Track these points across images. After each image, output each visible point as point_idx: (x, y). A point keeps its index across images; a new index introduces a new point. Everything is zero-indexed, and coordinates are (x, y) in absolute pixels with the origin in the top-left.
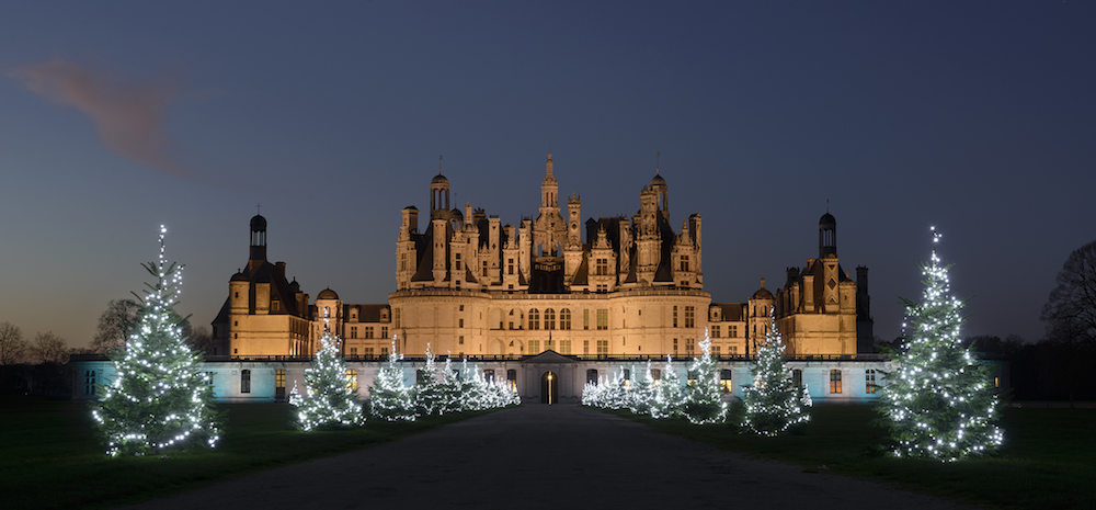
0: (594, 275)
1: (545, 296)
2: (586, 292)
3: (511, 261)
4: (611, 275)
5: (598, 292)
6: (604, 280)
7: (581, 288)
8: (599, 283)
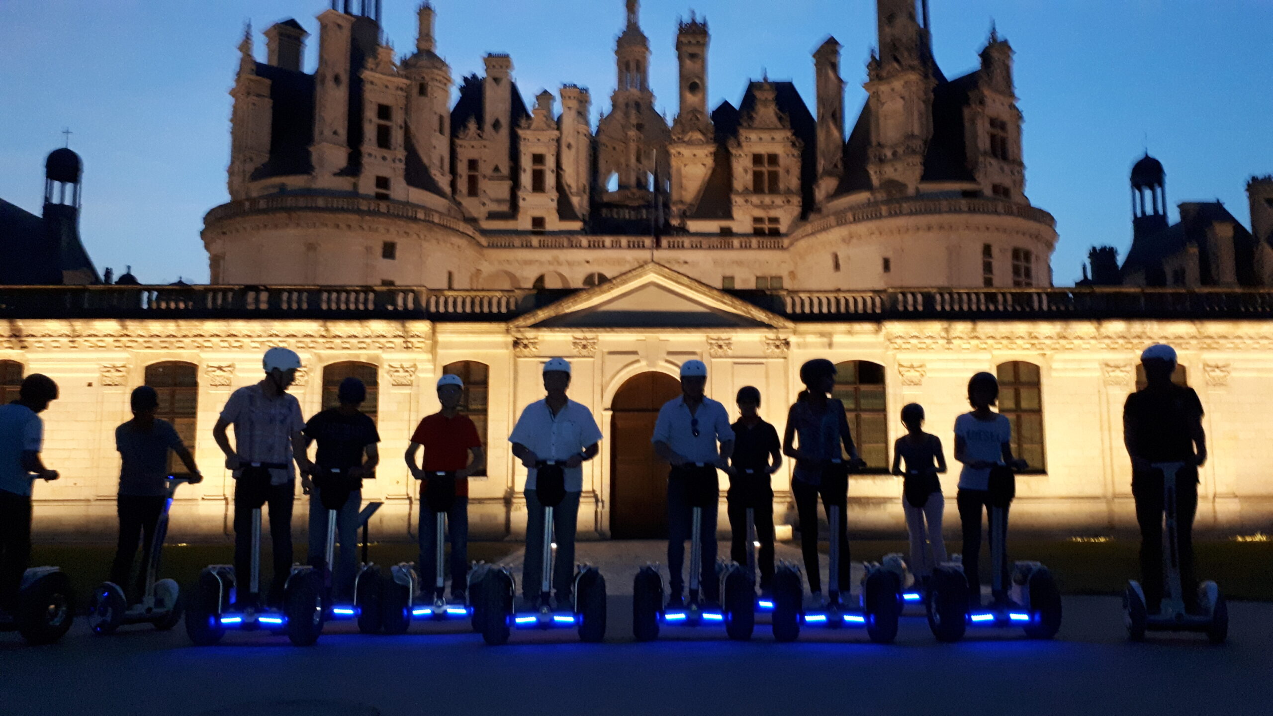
0: (746, 192)
1: (624, 240)
2: (726, 233)
3: (538, 159)
4: (789, 192)
5: (758, 233)
6: (772, 206)
7: (712, 226)
8: (759, 213)
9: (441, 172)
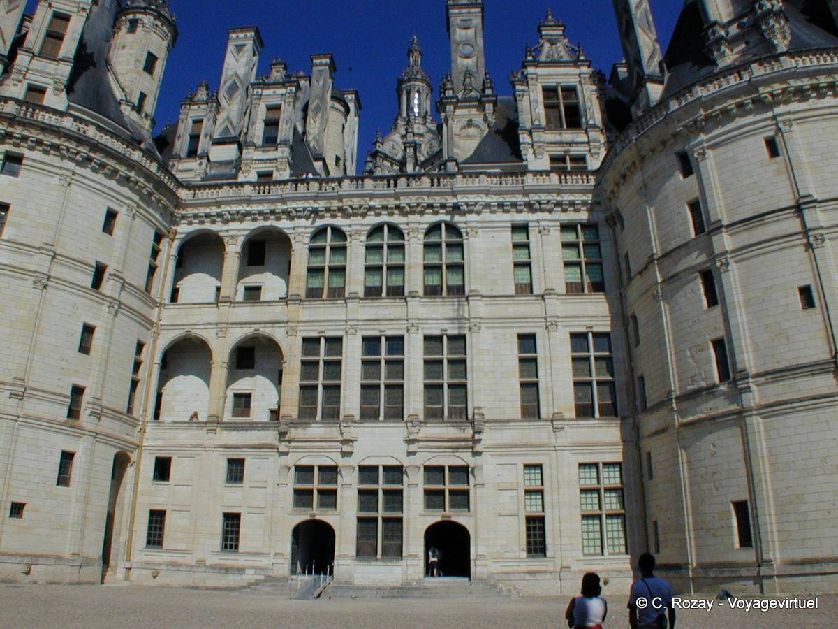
0: (536, 127)
6: (573, 142)
9: (138, 108)
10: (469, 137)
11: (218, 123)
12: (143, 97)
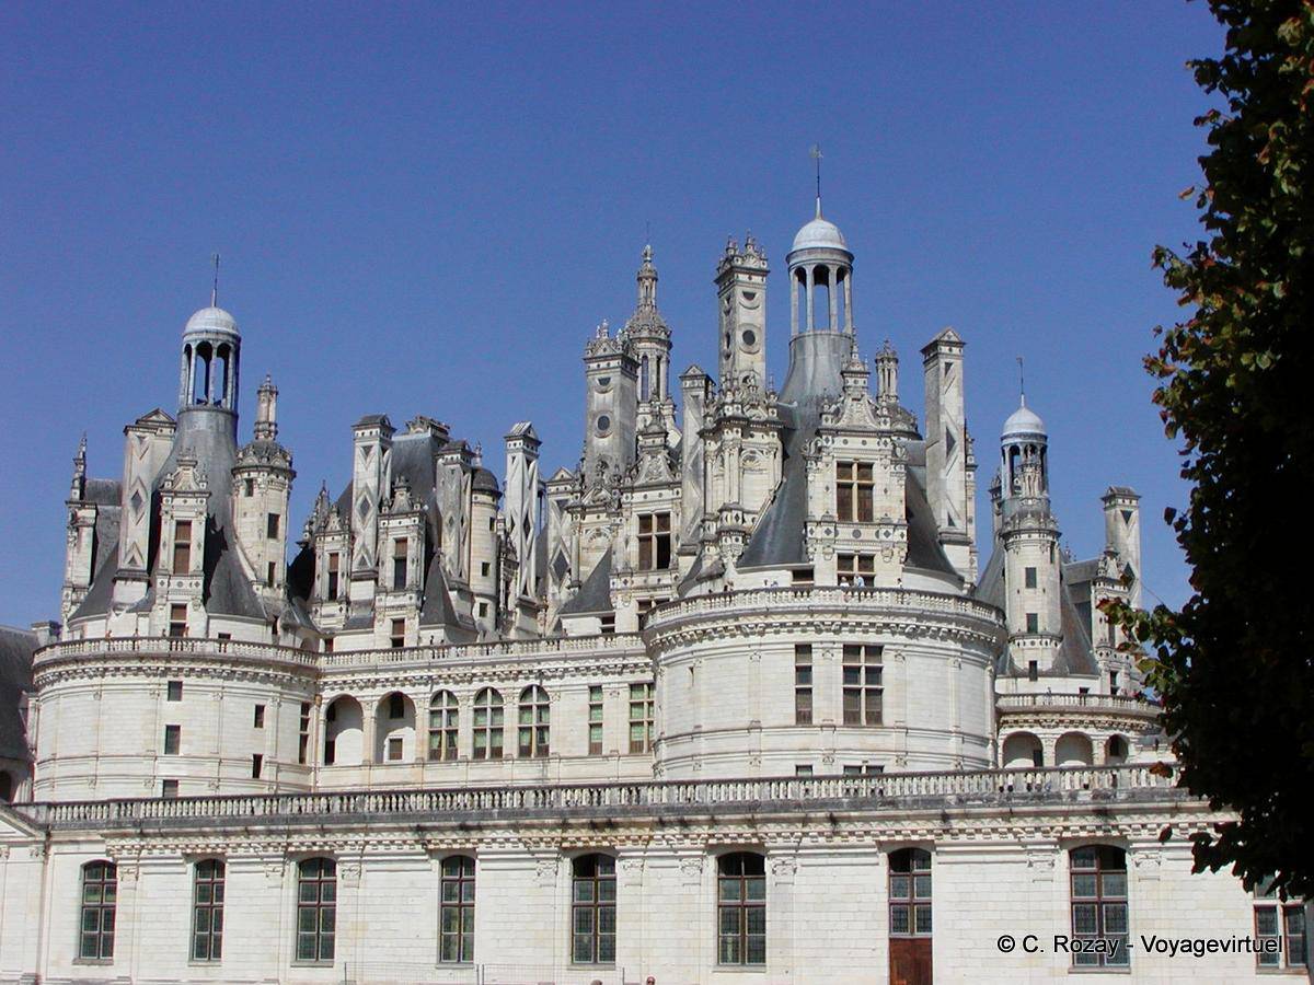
7: (590, 617)
9: (270, 583)
10: (598, 549)
11: (355, 552)
12: (272, 566)
